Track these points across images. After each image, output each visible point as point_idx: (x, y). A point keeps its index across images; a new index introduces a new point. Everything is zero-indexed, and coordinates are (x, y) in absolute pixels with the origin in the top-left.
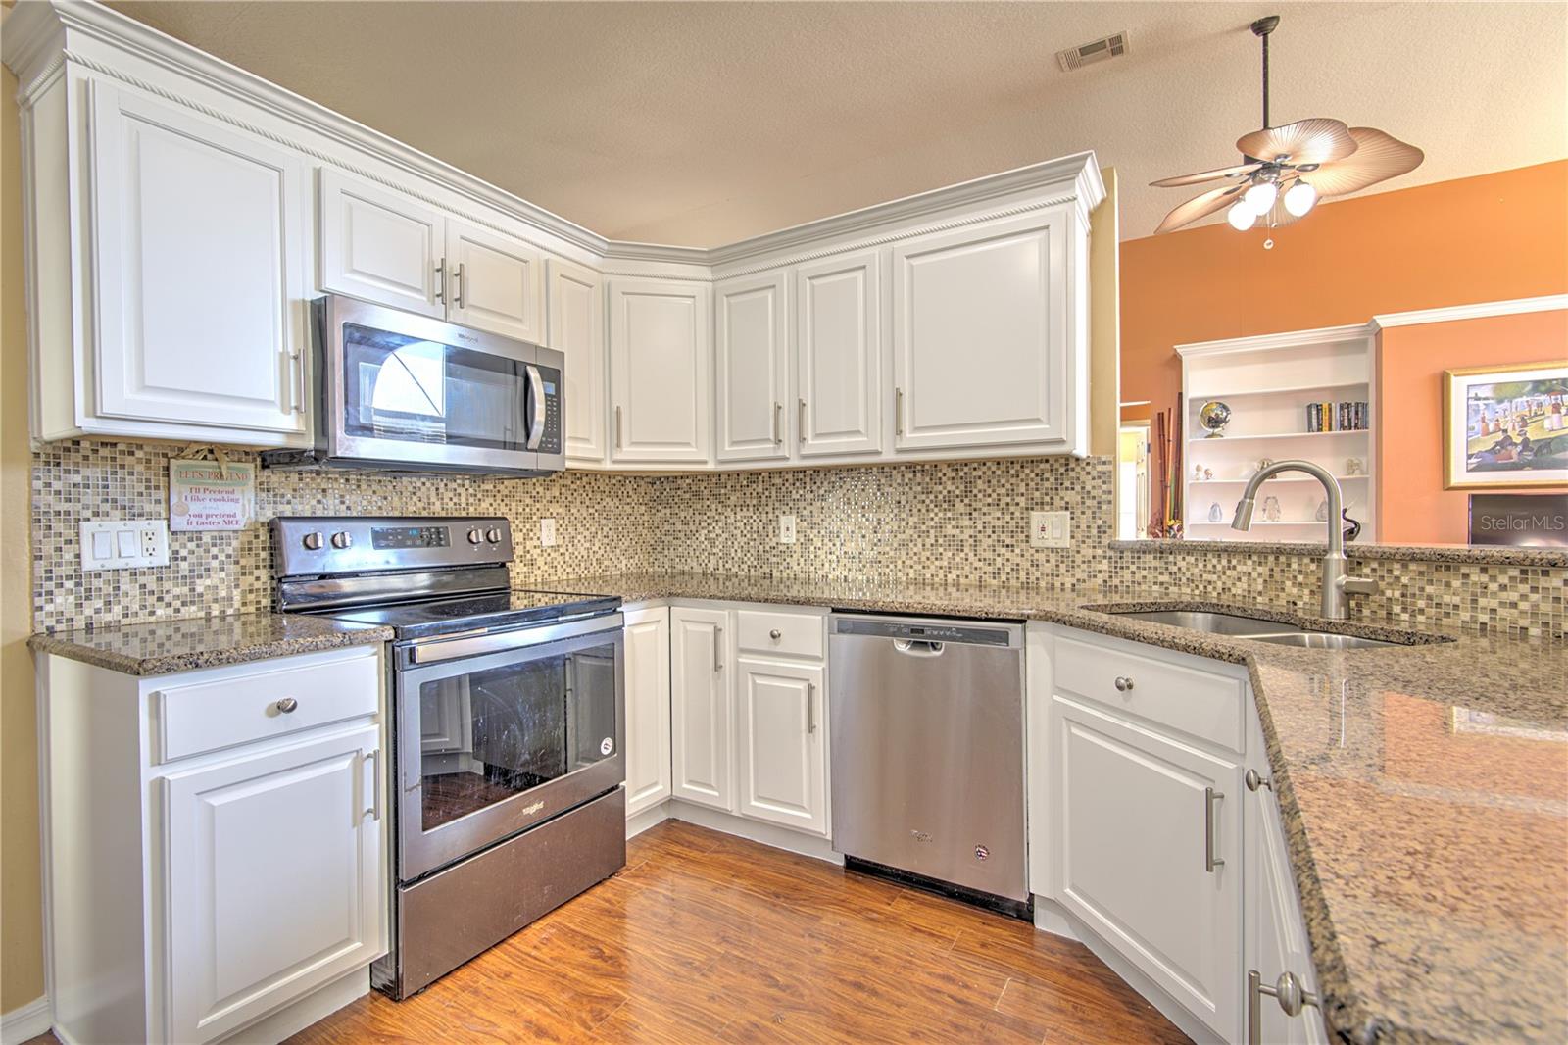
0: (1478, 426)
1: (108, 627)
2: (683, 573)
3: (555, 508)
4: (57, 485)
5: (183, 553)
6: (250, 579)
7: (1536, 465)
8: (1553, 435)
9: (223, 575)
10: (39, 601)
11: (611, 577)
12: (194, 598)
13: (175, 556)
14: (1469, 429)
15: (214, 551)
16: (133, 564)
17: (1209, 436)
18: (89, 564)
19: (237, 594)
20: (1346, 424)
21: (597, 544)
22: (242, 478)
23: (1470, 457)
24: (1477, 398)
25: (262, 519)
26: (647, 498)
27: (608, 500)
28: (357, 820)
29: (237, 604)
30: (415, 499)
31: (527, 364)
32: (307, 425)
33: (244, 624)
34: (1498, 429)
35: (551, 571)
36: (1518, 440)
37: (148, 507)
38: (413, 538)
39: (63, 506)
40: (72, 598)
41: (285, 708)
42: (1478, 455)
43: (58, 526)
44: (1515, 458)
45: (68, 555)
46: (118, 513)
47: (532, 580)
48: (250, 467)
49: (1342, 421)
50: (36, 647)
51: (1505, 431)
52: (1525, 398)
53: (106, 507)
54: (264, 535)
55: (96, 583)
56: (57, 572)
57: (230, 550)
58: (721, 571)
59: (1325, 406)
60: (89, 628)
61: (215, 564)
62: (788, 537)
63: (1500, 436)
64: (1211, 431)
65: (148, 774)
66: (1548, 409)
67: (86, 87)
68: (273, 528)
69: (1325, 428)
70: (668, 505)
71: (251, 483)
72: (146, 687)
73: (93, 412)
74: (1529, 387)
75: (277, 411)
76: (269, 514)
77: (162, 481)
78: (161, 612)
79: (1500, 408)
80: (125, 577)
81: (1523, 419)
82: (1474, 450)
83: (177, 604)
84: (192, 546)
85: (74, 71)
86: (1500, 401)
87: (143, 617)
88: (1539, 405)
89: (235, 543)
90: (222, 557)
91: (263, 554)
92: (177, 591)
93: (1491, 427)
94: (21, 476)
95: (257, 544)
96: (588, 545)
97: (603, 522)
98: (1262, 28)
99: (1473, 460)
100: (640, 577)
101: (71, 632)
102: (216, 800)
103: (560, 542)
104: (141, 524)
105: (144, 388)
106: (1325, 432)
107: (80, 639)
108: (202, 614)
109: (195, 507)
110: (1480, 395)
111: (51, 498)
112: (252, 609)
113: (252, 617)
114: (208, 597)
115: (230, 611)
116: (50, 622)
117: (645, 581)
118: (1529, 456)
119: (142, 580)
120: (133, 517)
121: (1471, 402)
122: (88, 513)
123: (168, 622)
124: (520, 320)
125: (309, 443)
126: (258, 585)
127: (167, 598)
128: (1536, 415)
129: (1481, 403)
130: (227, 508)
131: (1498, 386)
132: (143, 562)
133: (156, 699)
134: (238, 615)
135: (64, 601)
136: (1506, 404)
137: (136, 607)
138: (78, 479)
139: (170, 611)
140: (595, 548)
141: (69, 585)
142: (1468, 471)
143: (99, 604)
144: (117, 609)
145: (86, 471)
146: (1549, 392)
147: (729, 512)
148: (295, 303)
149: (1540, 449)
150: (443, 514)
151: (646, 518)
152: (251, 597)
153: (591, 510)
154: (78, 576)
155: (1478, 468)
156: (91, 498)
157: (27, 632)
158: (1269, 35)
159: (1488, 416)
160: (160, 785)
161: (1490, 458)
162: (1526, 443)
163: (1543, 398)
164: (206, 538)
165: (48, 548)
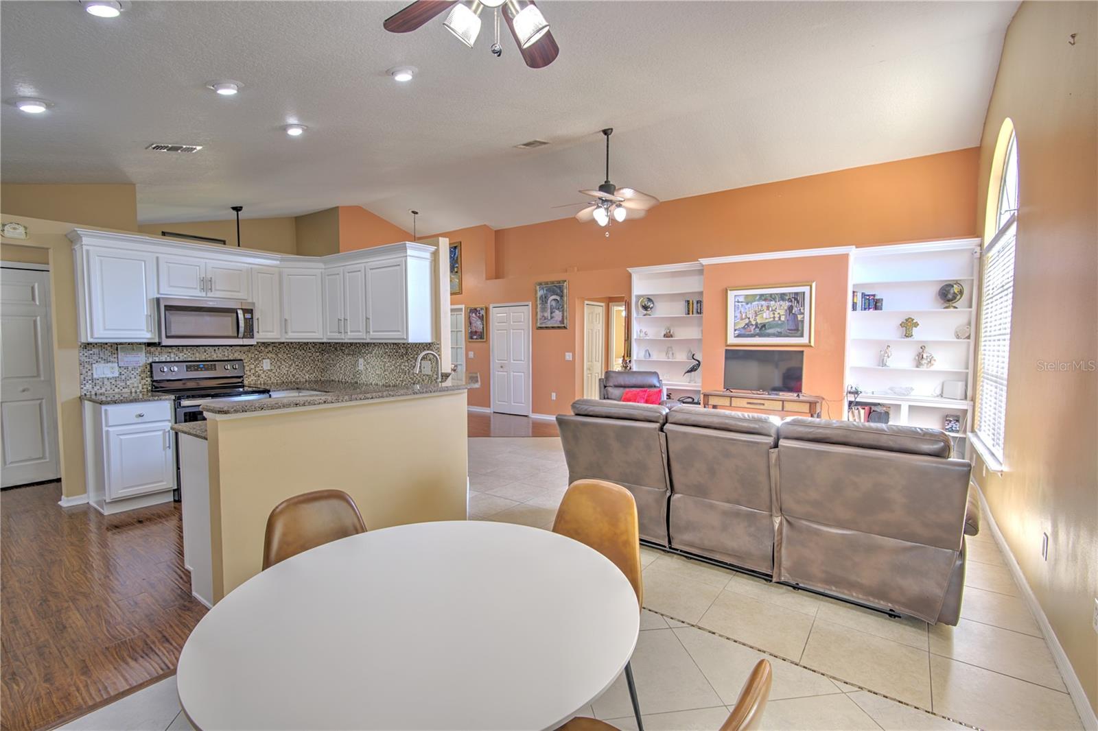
0: (739, 315)
1: (101, 394)
2: (333, 381)
3: (270, 355)
4: (86, 354)
5: (123, 373)
6: (145, 381)
7: (760, 335)
8: (767, 321)
9: (135, 380)
10: (82, 386)
11: (300, 382)
12: (127, 387)
13: (120, 374)
14: (735, 317)
15: (132, 372)
16: (108, 376)
17: (644, 315)
18: (95, 376)
19: (140, 386)
20: (699, 311)
21: (292, 369)
22: (141, 351)
23: (735, 330)
24: (738, 302)
25: (148, 362)
26: (320, 350)
27: (298, 351)
28: (164, 449)
29: (140, 388)
30: (205, 354)
31: (237, 309)
32: (155, 335)
33: (143, 394)
34: (746, 317)
35: (269, 379)
36: (754, 323)
37: (112, 360)
38: (201, 368)
39: (88, 360)
40: (91, 386)
41: (141, 416)
42: (739, 329)
43: (86, 366)
44: (752, 332)
45: (89, 373)
46: (103, 362)
47: (259, 382)
48: (144, 346)
49: (697, 309)
50: (81, 399)
51: (749, 318)
52: (756, 303)
53: (100, 360)
54: (148, 367)
55: (97, 382)
56: (87, 378)
57: (137, 372)
58: (344, 380)
59: (691, 302)
60: (96, 394)
61: (133, 376)
62: (361, 367)
63: (747, 321)
64: (645, 312)
65: (105, 429)
66: (765, 308)
67: (88, 251)
68: (151, 365)
69: (691, 312)
70: (328, 353)
71: (144, 351)
72: (104, 407)
73: (92, 337)
74: (758, 298)
75: (145, 332)
76: (151, 360)
77: (116, 352)
78: (117, 390)
79: (747, 307)
80: (106, 380)
81: (756, 313)
82: (737, 328)
83: (121, 388)
84: (125, 371)
85: (85, 248)
86: (747, 304)
87: (111, 391)
88: (762, 306)
89: (139, 370)
90: (135, 374)
91: (149, 373)
92: (121, 384)
93: (744, 316)
94: (76, 351)
95: (147, 370)
96: (287, 369)
97: (295, 360)
98: (606, 132)
99: (737, 332)
100: (316, 382)
101: (91, 395)
102: (121, 437)
103: (273, 367)
104: (110, 364)
105: (105, 330)
106: (691, 315)
107: (94, 397)
108: (129, 391)
109: (126, 359)
110: (740, 300)
111: (85, 358)
112: (145, 390)
113: (145, 393)
114: (131, 386)
115: (138, 391)
116: (85, 392)
117: (320, 383)
118: (757, 330)
119: (111, 381)
120: (107, 362)
121: (737, 304)
122: (95, 362)
123: (119, 393)
124: (239, 292)
125: (157, 340)
126: (147, 383)
127: (118, 386)
128: (761, 311)
129: (740, 304)
130: (137, 359)
131: (747, 296)
132: (110, 376)
133: (106, 410)
134: (141, 392)
135: (88, 386)
136: (749, 305)
137: (109, 389)
138: (92, 352)
139: (119, 390)
140: (292, 370)
141: (90, 382)
142: (735, 337)
143: (99, 387)
144: (103, 390)
145: (93, 350)
146: (765, 300)
147: (345, 357)
148: (150, 300)
149: (762, 327)
150: (217, 359)
151: (320, 357)
152: (145, 386)
153: (289, 355)
154: (92, 380)
155: (739, 336)
156: (95, 357)
157: (79, 395)
158: (610, 136)
159: (742, 310)
160: (107, 432)
161: (743, 332)
162: (756, 325)
163: (763, 303)
164: (130, 368)
165: (84, 372)
